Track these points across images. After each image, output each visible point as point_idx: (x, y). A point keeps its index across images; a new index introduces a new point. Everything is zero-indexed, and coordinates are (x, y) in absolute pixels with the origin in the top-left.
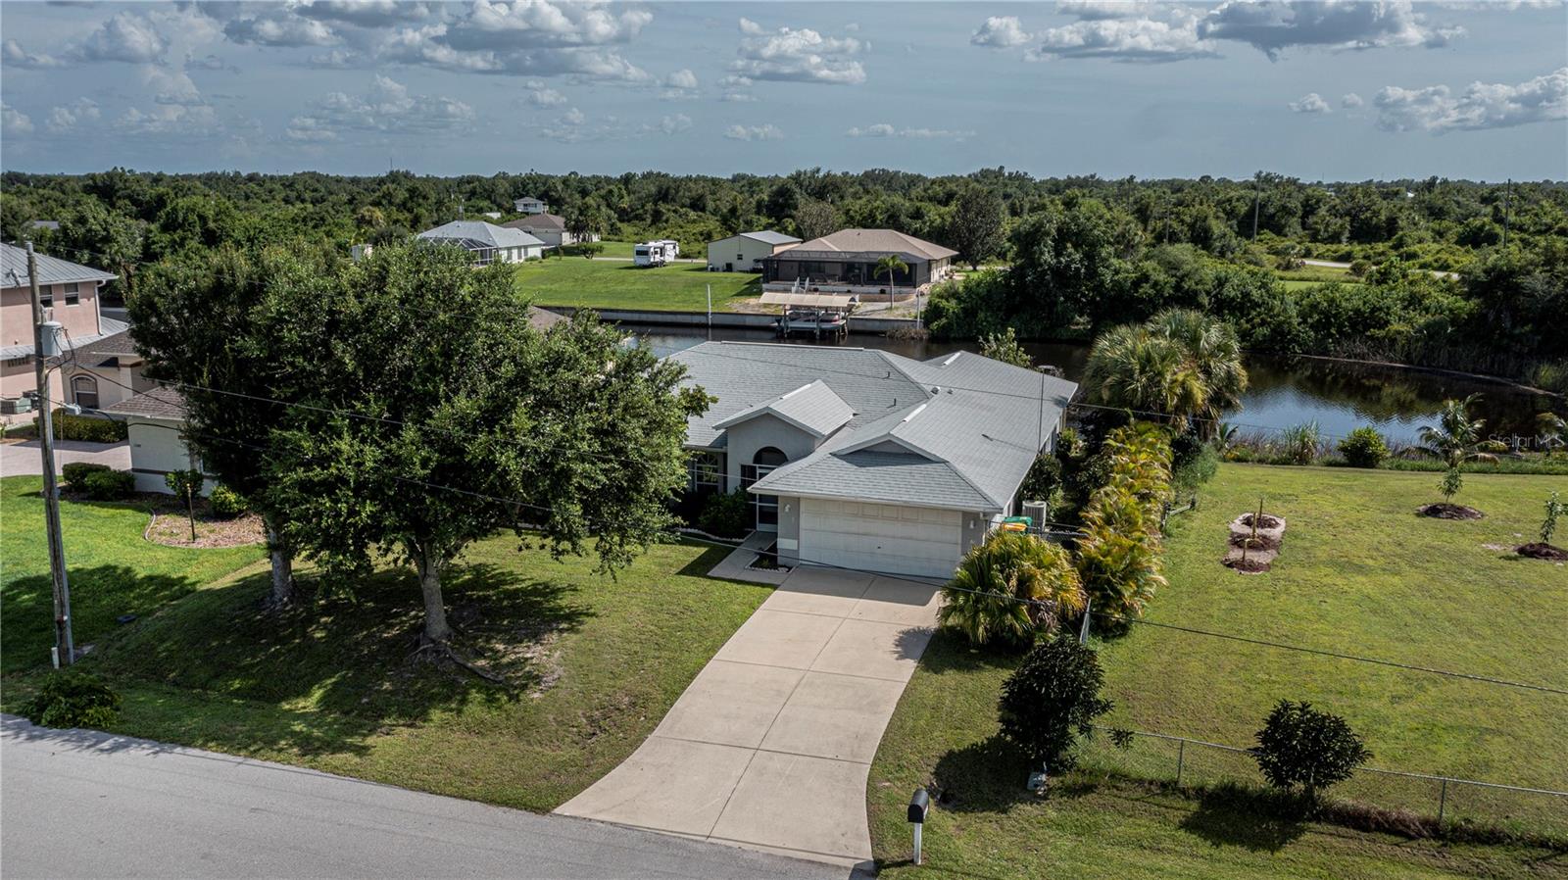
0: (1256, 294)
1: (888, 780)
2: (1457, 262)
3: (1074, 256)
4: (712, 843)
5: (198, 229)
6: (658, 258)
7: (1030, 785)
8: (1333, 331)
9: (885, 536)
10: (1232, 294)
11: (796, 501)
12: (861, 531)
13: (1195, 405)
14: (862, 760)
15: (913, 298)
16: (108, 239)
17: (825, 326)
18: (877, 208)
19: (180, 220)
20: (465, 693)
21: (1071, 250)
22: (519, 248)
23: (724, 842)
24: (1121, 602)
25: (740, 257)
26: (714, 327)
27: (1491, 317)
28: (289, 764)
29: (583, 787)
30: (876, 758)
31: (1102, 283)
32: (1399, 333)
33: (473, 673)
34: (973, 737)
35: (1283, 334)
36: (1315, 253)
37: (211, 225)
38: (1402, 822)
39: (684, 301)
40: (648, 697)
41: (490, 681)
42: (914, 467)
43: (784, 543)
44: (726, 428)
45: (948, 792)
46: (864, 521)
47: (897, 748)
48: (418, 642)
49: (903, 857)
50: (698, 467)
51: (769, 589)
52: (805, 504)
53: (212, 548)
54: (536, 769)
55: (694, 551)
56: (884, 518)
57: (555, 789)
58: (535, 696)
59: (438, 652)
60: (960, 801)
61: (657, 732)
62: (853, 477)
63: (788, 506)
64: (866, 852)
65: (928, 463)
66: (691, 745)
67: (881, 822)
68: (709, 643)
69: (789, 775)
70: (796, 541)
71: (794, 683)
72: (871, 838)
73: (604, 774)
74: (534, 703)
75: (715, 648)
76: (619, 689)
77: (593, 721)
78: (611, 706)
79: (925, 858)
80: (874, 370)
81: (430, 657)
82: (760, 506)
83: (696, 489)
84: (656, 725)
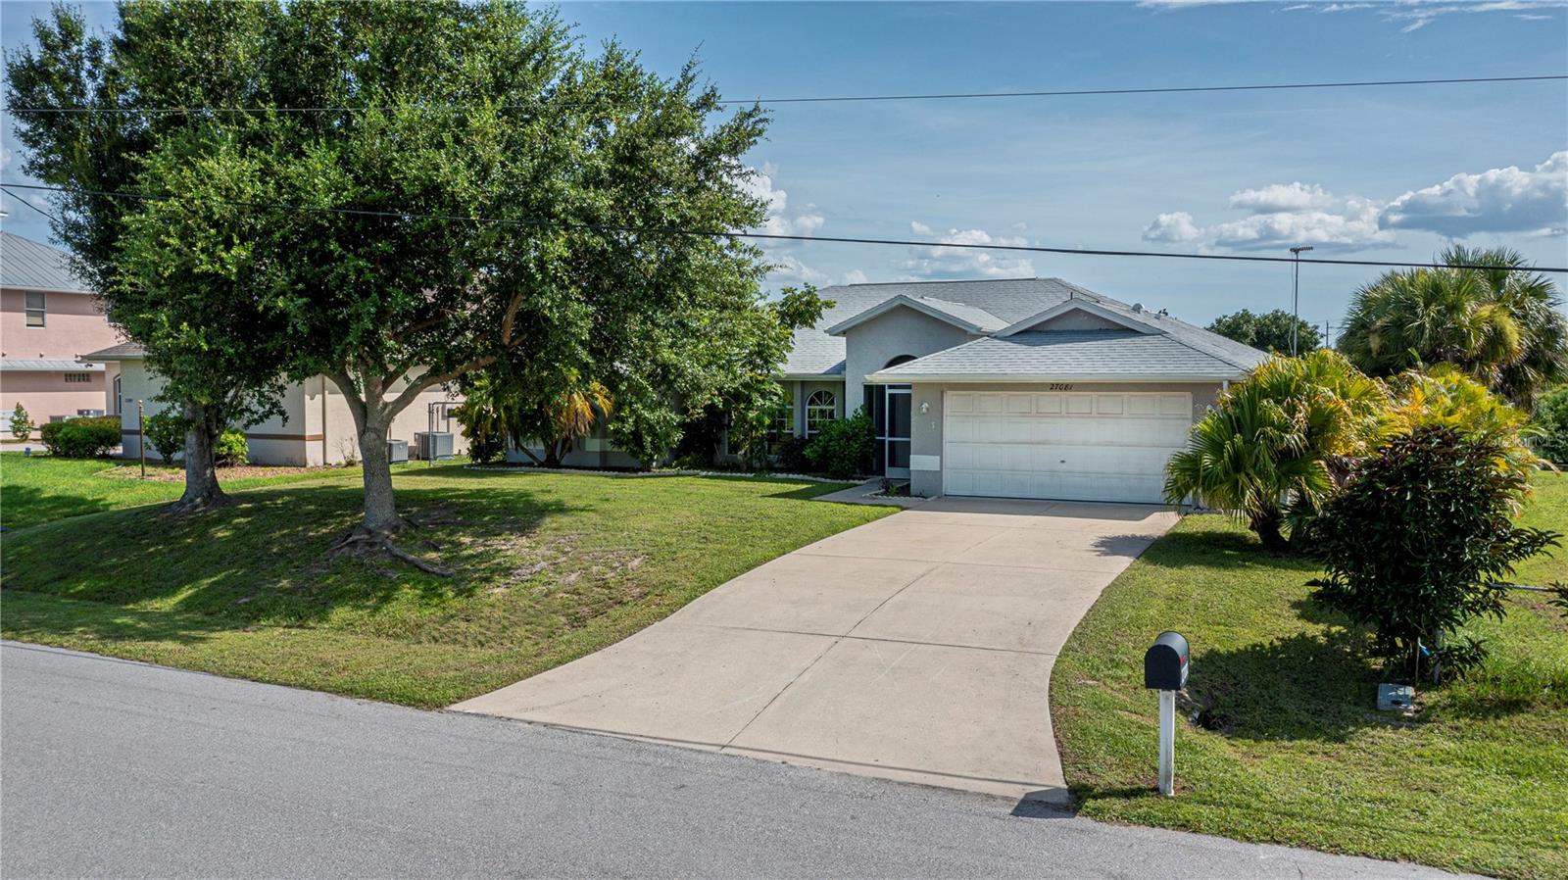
1: (1093, 678)
4: (729, 754)
7: (1384, 702)
9: (1070, 443)
12: (1036, 439)
13: (1509, 352)
14: (1039, 650)
20: (394, 588)
23: (751, 754)
30: (1066, 649)
33: (415, 566)
34: (1252, 636)
40: (671, 585)
41: (433, 576)
42: (1114, 341)
43: (919, 462)
44: (844, 333)
45: (1214, 713)
46: (1040, 423)
47: (1108, 639)
48: (350, 536)
49: (1132, 783)
50: (809, 410)
51: (895, 509)
52: (951, 401)
53: (160, 483)
54: (451, 662)
55: (793, 487)
56: (1069, 415)
57: (465, 680)
58: (496, 591)
59: (372, 545)
60: (1240, 725)
61: (671, 618)
62: (1022, 356)
63: (925, 405)
64: (1051, 776)
65: (1135, 336)
66: (726, 632)
67: (1084, 731)
68: (788, 541)
69: (899, 667)
70: (938, 457)
71: (921, 573)
72: (1062, 755)
73: (560, 663)
74: (492, 598)
75: (796, 546)
76: (628, 580)
77: (577, 622)
78: (610, 599)
79: (1184, 788)
80: (1051, 295)
81: (359, 551)
82: (889, 442)
83: (807, 437)
84: (673, 612)
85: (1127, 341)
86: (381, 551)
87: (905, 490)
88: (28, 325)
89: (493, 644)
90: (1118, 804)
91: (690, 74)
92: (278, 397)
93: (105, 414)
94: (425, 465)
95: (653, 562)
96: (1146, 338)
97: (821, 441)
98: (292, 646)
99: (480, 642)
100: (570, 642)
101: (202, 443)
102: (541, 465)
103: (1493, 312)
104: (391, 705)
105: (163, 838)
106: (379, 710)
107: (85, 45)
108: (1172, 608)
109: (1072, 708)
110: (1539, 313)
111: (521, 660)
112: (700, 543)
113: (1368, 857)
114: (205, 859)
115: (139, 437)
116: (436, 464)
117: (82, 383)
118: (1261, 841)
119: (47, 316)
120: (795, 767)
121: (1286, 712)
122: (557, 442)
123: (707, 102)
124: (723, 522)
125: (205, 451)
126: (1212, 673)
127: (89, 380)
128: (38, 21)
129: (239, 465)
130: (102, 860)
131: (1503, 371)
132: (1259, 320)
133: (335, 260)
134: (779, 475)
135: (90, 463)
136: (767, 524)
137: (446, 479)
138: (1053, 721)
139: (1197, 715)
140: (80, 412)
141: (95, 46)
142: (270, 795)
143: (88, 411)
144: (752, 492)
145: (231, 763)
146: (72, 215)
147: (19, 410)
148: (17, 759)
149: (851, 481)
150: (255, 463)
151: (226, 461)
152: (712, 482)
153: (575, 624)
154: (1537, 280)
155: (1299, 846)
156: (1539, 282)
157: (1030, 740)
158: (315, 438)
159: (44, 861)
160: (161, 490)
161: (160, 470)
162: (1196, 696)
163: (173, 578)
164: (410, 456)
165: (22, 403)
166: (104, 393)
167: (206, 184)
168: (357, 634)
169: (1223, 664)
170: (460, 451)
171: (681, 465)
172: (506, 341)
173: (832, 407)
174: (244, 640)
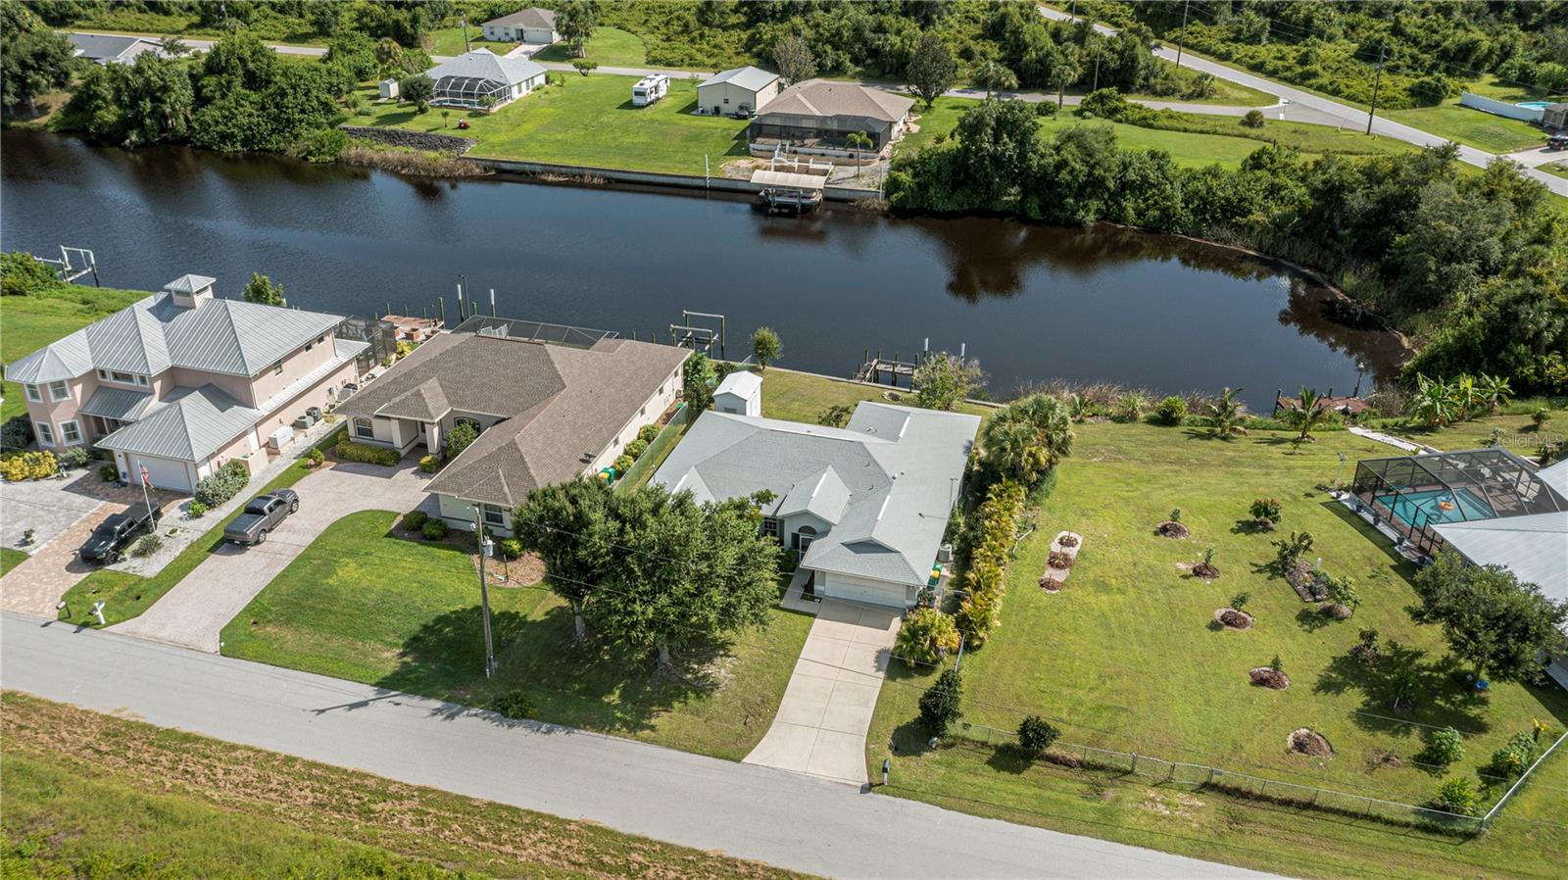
0: (1152, 176)
1: (874, 744)
2: (1347, 87)
3: (1009, 146)
4: (807, 776)
5: (241, 72)
6: (653, 96)
7: (930, 743)
8: (1208, 217)
9: (868, 587)
10: (1134, 177)
11: (824, 573)
12: (857, 584)
14: (862, 734)
15: (876, 162)
16: (165, 89)
17: (805, 201)
18: (843, 26)
19: (223, 64)
20: (686, 693)
21: (1006, 140)
22: (527, 80)
23: (812, 775)
25: (726, 101)
26: (711, 189)
27: (1326, 214)
29: (752, 749)
30: (868, 733)
31: (1029, 167)
32: (1257, 222)
33: (687, 682)
34: (908, 719)
35: (1168, 217)
36: (1235, 56)
37: (251, 66)
38: (1070, 760)
39: (684, 162)
51: (812, 618)
61: (777, 719)
70: (824, 587)
84: (776, 715)
96: (894, 554)
139: (894, 749)
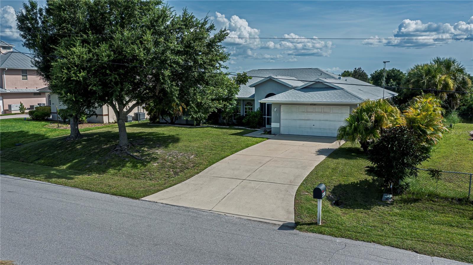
1: (307, 192)
3: (393, 84)
4: (211, 212)
7: (383, 199)
9: (316, 120)
11: (279, 107)
12: (306, 119)
14: (295, 184)
21: (392, 81)
23: (217, 213)
24: (426, 137)
28: (41, 181)
30: (302, 184)
33: (132, 156)
34: (352, 180)
40: (201, 164)
41: (138, 160)
42: (329, 91)
43: (274, 125)
44: (254, 87)
45: (339, 201)
46: (307, 114)
47: (314, 181)
48: (116, 148)
49: (311, 221)
50: (245, 107)
51: (266, 139)
52: (283, 108)
53: (63, 129)
54: (142, 186)
55: (239, 131)
56: (316, 112)
57: (146, 191)
58: (155, 164)
59: (122, 151)
60: (345, 205)
61: (200, 174)
62: (302, 95)
63: (276, 109)
64: (291, 219)
65: (335, 90)
66: (214, 178)
67: (302, 207)
68: (234, 150)
69: (258, 189)
70: (279, 124)
71: (268, 160)
72: (295, 213)
73: (170, 186)
74: (154, 166)
75: (236, 151)
76: (190, 162)
77: (176, 173)
78: (185, 167)
79: (324, 223)
80: (315, 73)
81: (118, 152)
82: (267, 118)
83: (244, 116)
84: (201, 172)
85: (332, 91)
86: (124, 152)
87: (270, 133)
88: (22, 79)
89: (154, 180)
90: (306, 227)
91: (206, 20)
92: (95, 110)
93: (46, 105)
94: (137, 122)
95: (197, 156)
96: (338, 90)
97: (247, 118)
98: (101, 180)
99: (150, 179)
100: (173, 180)
101: (75, 121)
102: (169, 124)
103: (446, 77)
104: (126, 198)
105: (71, 235)
106: (123, 199)
107: (38, 10)
108: (333, 172)
109: (300, 201)
110: (460, 77)
111: (160, 185)
112: (210, 151)
113: (364, 241)
114: (81, 240)
115: (56, 114)
116: (140, 122)
117: (38, 96)
118: (339, 237)
119: (28, 76)
120: (228, 216)
121: (358, 201)
122: (174, 117)
123: (212, 27)
124: (217, 144)
125: (75, 123)
126: (341, 190)
127: (40, 95)
128: (24, 4)
129: (85, 123)
130: (57, 241)
131: (447, 95)
132: (388, 71)
133: (109, 76)
134: (236, 127)
135: (43, 123)
136: (229, 145)
137: (143, 129)
138: (295, 204)
139: (334, 202)
140: (39, 104)
141: (41, 10)
142: (96, 223)
143: (41, 104)
144: (227, 133)
145: (86, 215)
146: (37, 59)
147: (21, 104)
148: (33, 214)
149: (256, 129)
150: (89, 122)
151: (82, 122)
152: (217, 130)
153: (176, 174)
154: (461, 67)
155: (348, 238)
156: (462, 68)
157: (288, 209)
158: (106, 115)
159: (43, 240)
160: (64, 132)
161: (63, 125)
162: (335, 197)
163: (68, 160)
164: (133, 119)
165: (22, 102)
166: (45, 98)
167: (73, 55)
168: (118, 176)
169: (343, 188)
170: (147, 118)
171: (209, 123)
172: (157, 94)
173: (252, 107)
174: (88, 178)
